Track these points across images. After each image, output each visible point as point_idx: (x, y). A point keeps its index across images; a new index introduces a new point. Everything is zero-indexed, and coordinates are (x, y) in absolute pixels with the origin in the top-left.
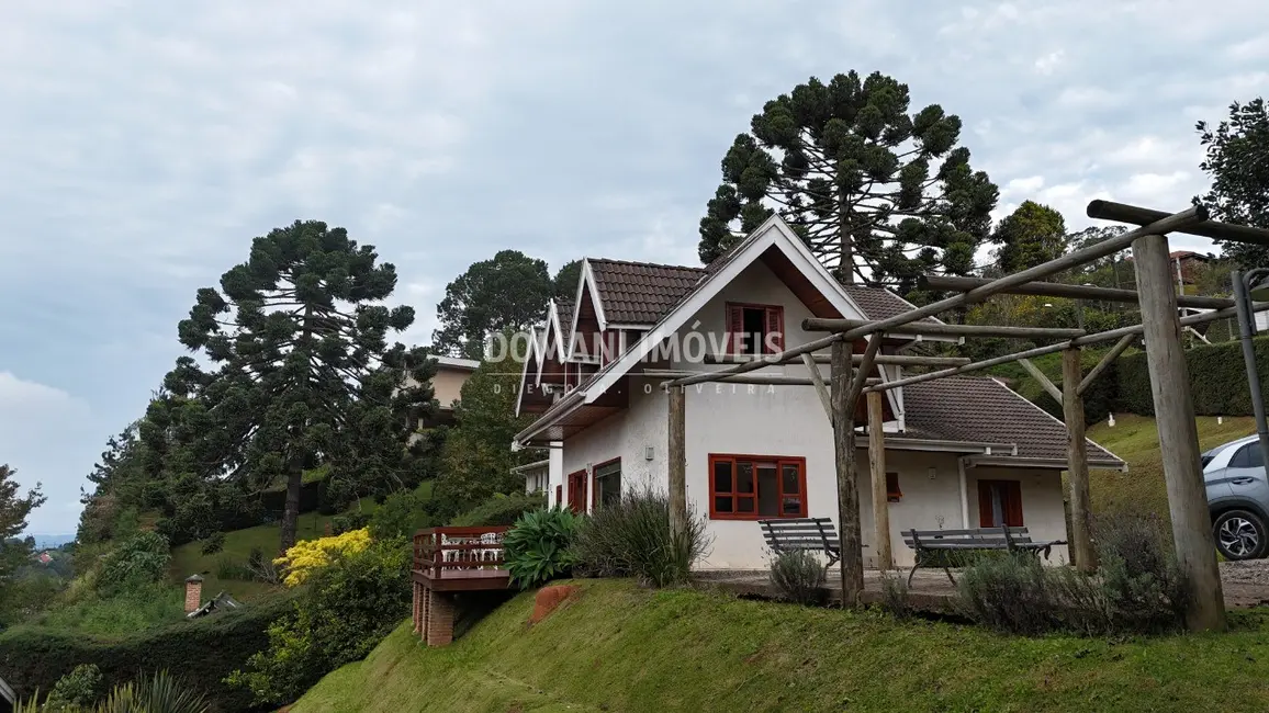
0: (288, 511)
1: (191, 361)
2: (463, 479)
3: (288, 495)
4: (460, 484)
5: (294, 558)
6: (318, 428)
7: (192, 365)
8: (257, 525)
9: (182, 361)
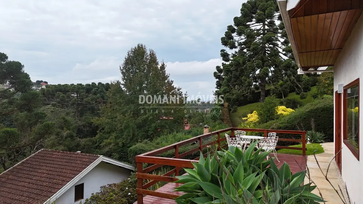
0: (262, 98)
1: (225, 50)
2: (327, 85)
3: (261, 92)
4: (325, 87)
5: (250, 118)
6: (264, 69)
7: (225, 52)
8: (257, 102)
9: (222, 51)
